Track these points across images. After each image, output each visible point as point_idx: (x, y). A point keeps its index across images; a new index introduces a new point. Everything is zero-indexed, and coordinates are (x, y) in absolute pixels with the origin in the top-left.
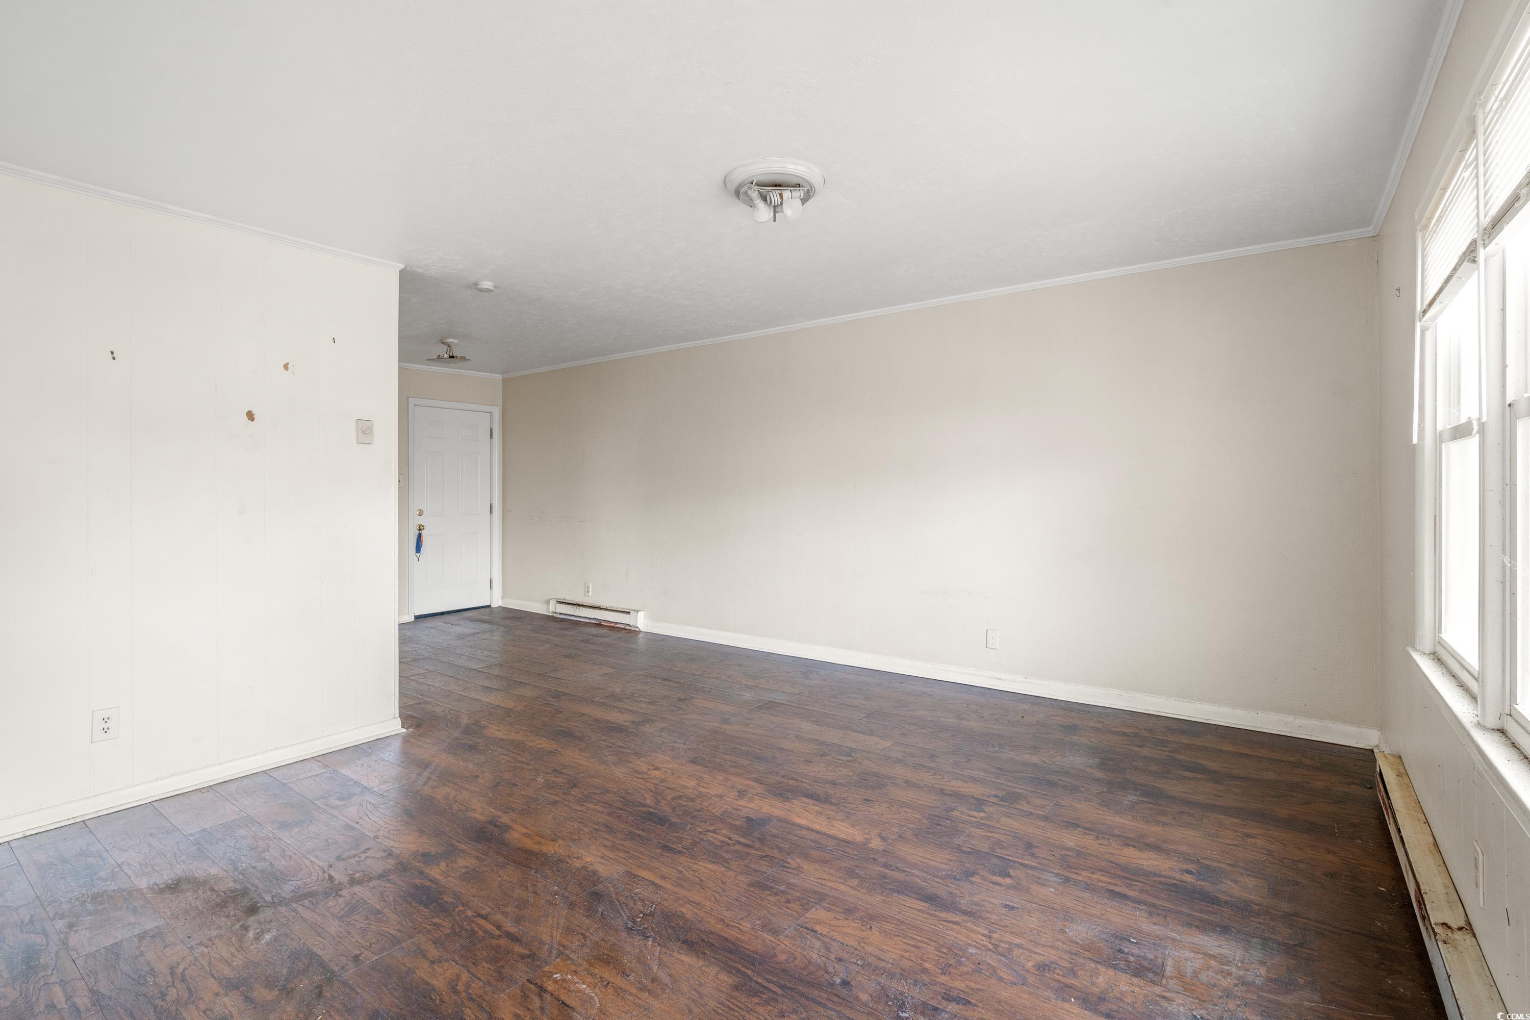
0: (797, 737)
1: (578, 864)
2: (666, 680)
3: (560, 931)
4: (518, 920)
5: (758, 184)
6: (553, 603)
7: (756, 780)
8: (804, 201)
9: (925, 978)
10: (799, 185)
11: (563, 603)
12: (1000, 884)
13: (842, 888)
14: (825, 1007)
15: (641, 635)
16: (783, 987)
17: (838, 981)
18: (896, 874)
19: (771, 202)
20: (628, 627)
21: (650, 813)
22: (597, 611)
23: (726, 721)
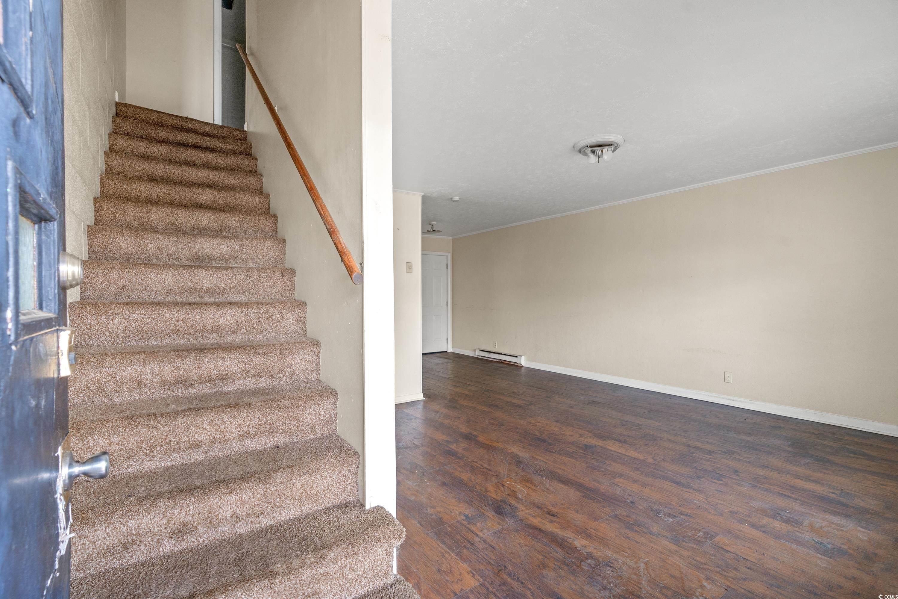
0: (609, 417)
1: (509, 451)
2: (539, 388)
3: (507, 470)
4: (489, 465)
5: (591, 147)
6: (478, 351)
7: (588, 431)
8: (613, 151)
9: (671, 507)
10: (611, 145)
11: (482, 351)
12: (716, 483)
13: (632, 473)
14: (622, 507)
15: (523, 368)
16: (603, 499)
17: (629, 501)
18: (660, 473)
19: (597, 154)
20: (516, 364)
21: (538, 438)
22: (500, 355)
23: (571, 407)
